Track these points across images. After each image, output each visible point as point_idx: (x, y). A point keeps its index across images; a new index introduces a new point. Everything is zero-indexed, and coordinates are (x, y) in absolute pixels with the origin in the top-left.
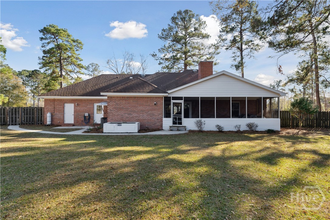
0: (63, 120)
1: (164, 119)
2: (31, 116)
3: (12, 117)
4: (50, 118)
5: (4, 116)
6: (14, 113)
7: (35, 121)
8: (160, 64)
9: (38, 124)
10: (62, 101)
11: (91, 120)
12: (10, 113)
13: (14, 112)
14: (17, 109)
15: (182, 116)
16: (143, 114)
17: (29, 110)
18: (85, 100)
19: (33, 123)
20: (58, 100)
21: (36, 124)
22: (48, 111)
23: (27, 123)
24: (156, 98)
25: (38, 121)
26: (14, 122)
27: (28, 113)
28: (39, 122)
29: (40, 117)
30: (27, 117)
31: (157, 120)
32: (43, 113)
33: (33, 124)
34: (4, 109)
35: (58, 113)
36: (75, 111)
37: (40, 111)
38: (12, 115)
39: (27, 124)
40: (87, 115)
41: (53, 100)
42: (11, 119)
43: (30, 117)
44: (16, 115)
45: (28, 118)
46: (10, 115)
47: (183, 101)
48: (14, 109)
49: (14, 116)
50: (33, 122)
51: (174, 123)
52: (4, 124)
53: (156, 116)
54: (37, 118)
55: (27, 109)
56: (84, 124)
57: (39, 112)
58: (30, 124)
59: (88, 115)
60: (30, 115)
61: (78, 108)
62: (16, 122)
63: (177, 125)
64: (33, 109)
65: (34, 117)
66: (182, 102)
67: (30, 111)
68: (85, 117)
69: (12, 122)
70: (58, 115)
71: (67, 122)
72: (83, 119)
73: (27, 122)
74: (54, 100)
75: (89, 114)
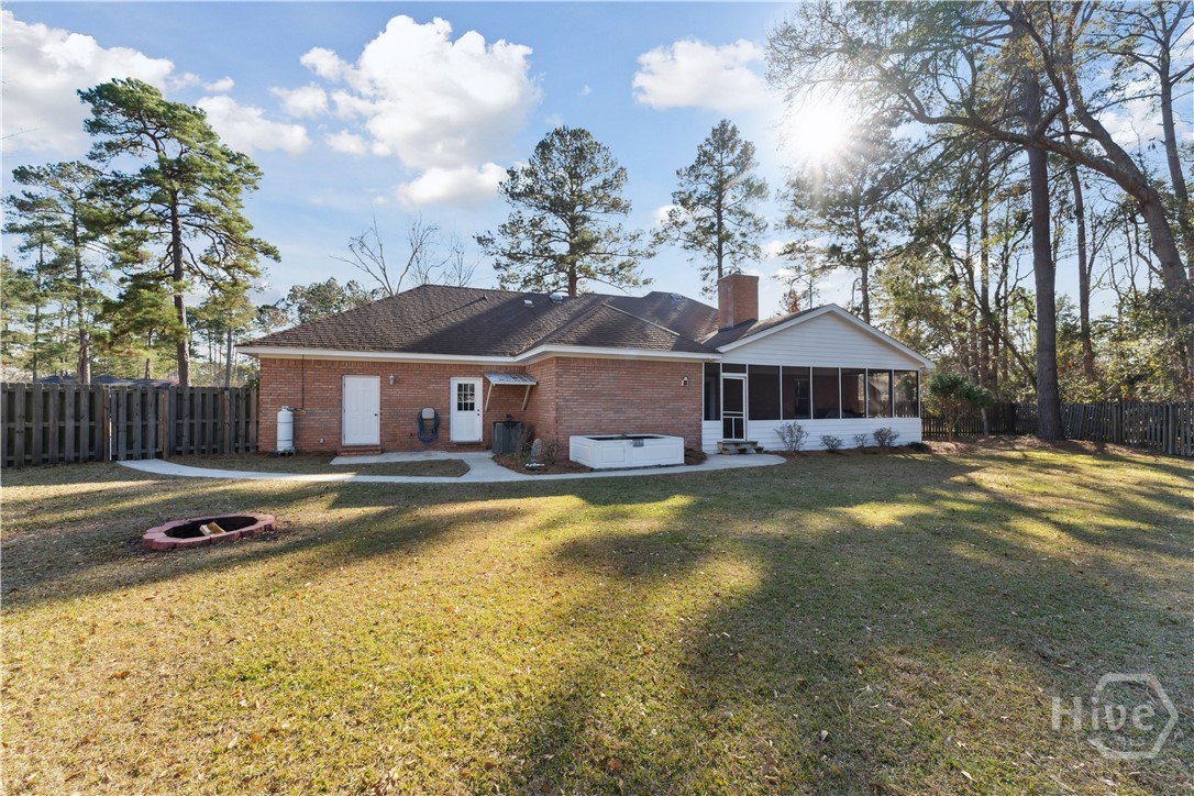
0: (339, 434)
1: (706, 424)
2: (209, 422)
3: (129, 429)
4: (290, 427)
5: (93, 424)
6: (136, 408)
7: (223, 441)
8: (498, 266)
9: (237, 449)
10: (336, 366)
11: (441, 432)
12: (121, 410)
13: (139, 408)
14: (149, 394)
15: (742, 415)
16: (653, 409)
17: (197, 400)
18: (420, 366)
19: (215, 446)
20: (319, 362)
21: (227, 451)
22: (278, 404)
23: (192, 448)
24: (686, 364)
25: (237, 441)
26: (137, 445)
27: (198, 410)
28: (241, 443)
29: (243, 425)
30: (192, 425)
31: (690, 426)
32: (253, 411)
33: (215, 451)
34: (92, 396)
35: (317, 410)
36: (385, 403)
37: (242, 404)
38: (129, 418)
39: (191, 452)
40: (428, 413)
41: (295, 361)
42: (123, 436)
43: (204, 425)
44: (144, 417)
45: (197, 429)
46: (121, 419)
47: (746, 375)
48: (139, 393)
49: (137, 421)
50: (215, 442)
51: (727, 434)
52: (91, 459)
53: (686, 415)
54: (233, 430)
55: (192, 396)
56: (420, 444)
57: (237, 407)
58: (203, 451)
59: (432, 416)
60: (203, 417)
61: (397, 393)
62: (143, 447)
63: (733, 439)
64: (215, 396)
65: (219, 426)
66: (744, 377)
67: (203, 403)
68: (421, 420)
69: (130, 445)
70: (317, 418)
71: (351, 437)
72: (415, 427)
73: (192, 443)
74: (303, 362)
75: (435, 413)
